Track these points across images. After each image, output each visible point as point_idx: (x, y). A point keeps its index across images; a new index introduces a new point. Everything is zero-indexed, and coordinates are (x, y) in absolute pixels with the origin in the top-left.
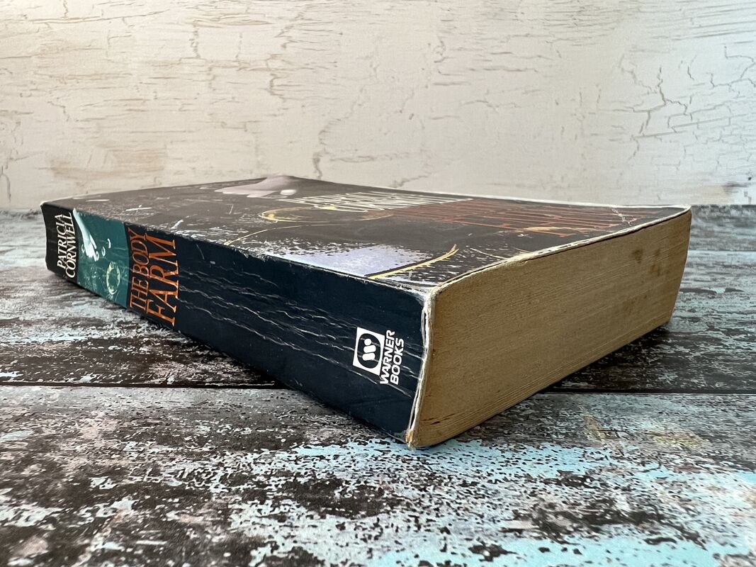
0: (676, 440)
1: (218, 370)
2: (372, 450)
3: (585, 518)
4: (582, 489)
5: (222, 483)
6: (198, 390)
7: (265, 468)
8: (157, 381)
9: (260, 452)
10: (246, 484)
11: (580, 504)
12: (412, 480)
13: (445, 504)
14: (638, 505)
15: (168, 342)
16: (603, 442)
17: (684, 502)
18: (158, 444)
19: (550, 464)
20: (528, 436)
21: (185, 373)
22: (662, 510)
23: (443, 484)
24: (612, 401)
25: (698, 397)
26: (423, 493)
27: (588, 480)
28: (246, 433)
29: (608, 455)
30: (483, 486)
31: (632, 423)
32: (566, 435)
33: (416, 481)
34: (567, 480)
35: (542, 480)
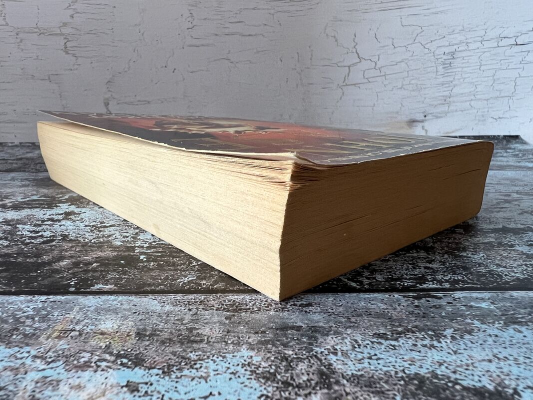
16: (48, 341)
29: (33, 353)
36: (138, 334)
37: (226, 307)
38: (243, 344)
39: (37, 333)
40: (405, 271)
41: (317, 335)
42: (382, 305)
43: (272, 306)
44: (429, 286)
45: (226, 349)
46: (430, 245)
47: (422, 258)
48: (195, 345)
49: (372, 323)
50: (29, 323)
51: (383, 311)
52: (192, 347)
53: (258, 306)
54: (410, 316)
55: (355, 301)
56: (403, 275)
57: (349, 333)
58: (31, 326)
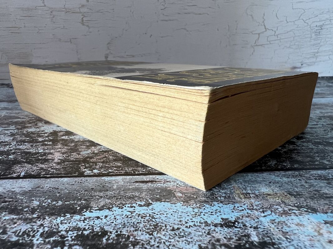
0: (279, 197)
1: (49, 168)
2: (125, 211)
3: (236, 247)
4: (233, 229)
5: (41, 237)
6: (36, 180)
7: (66, 226)
8: (14, 175)
9: (64, 216)
10: (54, 237)
11: (233, 239)
12: (146, 229)
13: (163, 242)
14: (262, 237)
15: (25, 152)
16: (243, 200)
17: (285, 234)
18: (9, 214)
19: (217, 215)
20: (206, 199)
21: (31, 170)
22: (274, 239)
23: (162, 230)
24: (247, 177)
25: (287, 173)
26: (151, 236)
27: (237, 223)
28: (59, 204)
29: (246, 208)
30: (183, 230)
31: (256, 189)
32: (225, 197)
33: (148, 229)
34: (226, 224)
35: (213, 224)
36: (290, 194)
39: (229, 196)
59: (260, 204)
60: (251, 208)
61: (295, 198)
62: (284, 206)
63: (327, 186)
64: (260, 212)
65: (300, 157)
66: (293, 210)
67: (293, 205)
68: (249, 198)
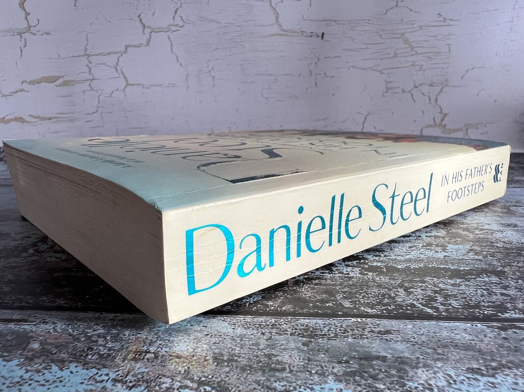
0: (190, 363)
16: (124, 364)
20: (67, 357)
31: (171, 345)
36: (215, 359)
37: (300, 332)
38: (328, 375)
39: (112, 353)
40: (481, 298)
41: (406, 368)
42: (467, 335)
43: (348, 332)
44: (511, 315)
45: (312, 380)
46: (499, 269)
47: (495, 283)
48: (277, 374)
49: (461, 355)
50: (101, 342)
51: (470, 343)
52: (275, 376)
53: (334, 332)
54: (501, 349)
55: (436, 329)
56: (480, 302)
57: (439, 366)
58: (104, 346)
59: (144, 372)
60: (121, 378)
61: (217, 366)
62: (179, 380)
63: (297, 348)
64: (124, 387)
65: (311, 293)
66: (185, 389)
67: (198, 378)
68: (140, 359)
